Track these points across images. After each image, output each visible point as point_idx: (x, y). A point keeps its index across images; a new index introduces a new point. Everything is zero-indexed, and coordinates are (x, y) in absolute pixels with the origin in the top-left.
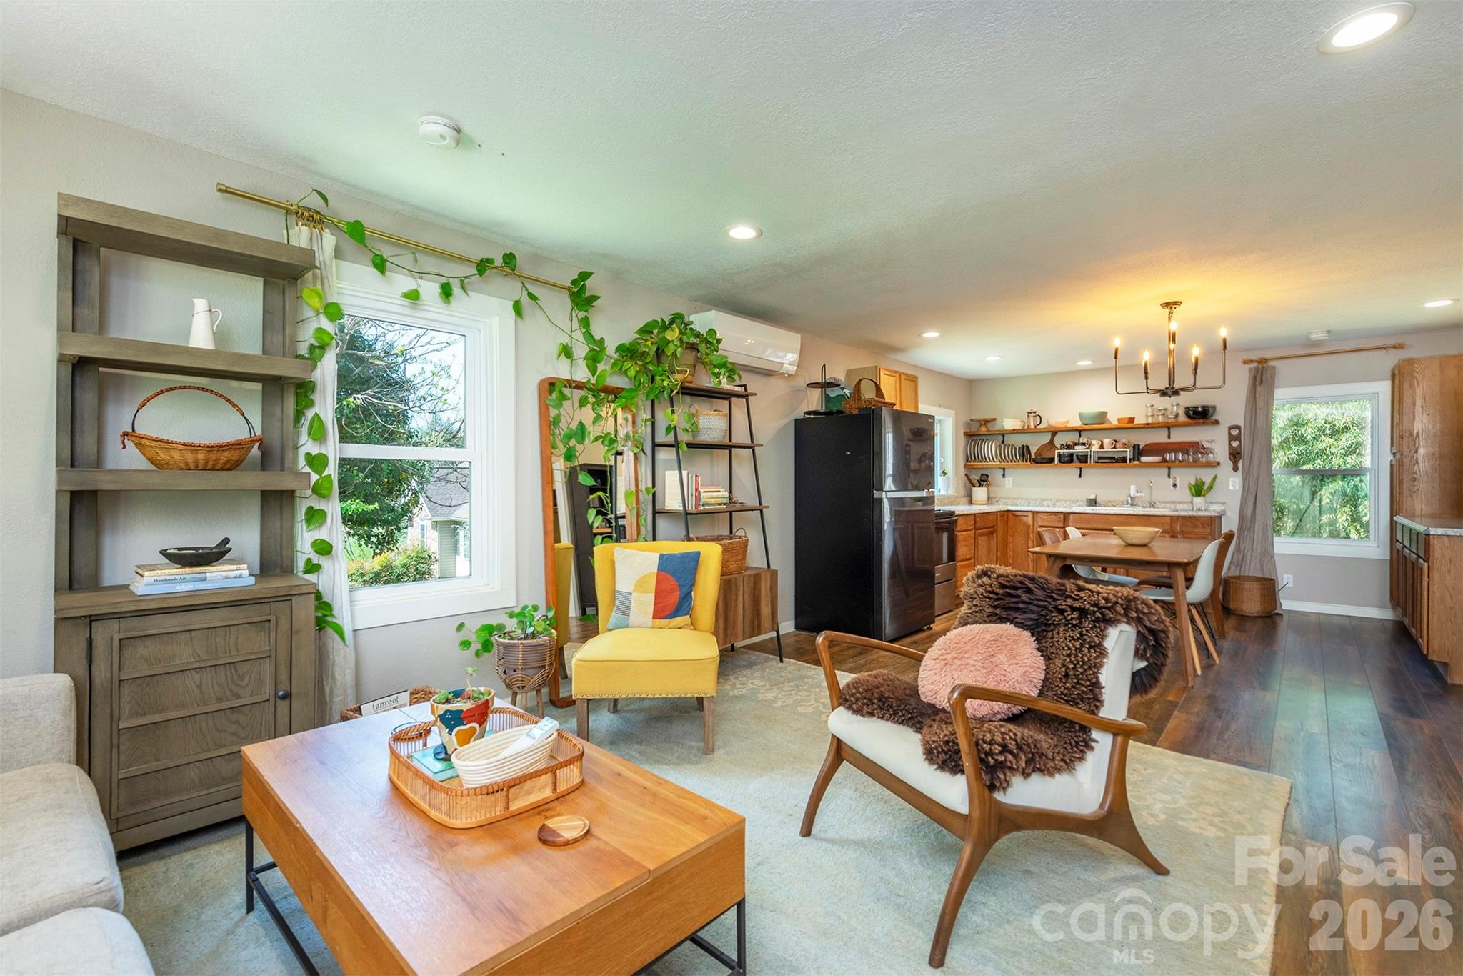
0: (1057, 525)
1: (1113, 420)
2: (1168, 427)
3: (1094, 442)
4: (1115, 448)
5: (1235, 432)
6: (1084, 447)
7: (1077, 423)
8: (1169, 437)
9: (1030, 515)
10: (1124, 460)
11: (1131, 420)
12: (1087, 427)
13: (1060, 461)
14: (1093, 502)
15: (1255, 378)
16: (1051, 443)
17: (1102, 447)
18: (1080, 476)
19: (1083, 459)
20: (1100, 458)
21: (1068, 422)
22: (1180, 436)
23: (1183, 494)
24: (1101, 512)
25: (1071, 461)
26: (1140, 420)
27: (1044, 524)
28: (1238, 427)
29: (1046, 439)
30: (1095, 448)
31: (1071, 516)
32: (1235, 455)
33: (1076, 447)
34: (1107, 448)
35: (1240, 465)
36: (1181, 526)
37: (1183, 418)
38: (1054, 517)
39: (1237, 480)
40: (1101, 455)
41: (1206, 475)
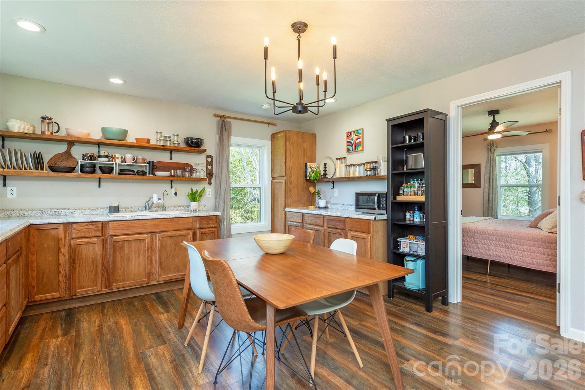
0: (94, 235)
1: (131, 139)
2: (171, 151)
3: (117, 156)
4: (136, 162)
5: (209, 160)
6: (107, 159)
7: (97, 136)
8: (171, 159)
9: (61, 228)
10: (144, 173)
11: (148, 141)
12: (108, 141)
13: (82, 171)
14: (115, 209)
15: (222, 127)
16: (68, 153)
17: (124, 160)
18: (99, 186)
19: (108, 170)
20: (121, 170)
21: (89, 134)
22: (179, 158)
23: (183, 199)
24: (140, 218)
25: (93, 172)
26: (153, 142)
27: (79, 235)
28: (211, 157)
29: (62, 148)
30: (118, 161)
31: (111, 225)
32: (210, 174)
33: (100, 159)
34: (129, 162)
35: (213, 180)
36: (200, 224)
37: (183, 145)
38: (91, 227)
39: (210, 190)
40: (122, 168)
41: (198, 187)
